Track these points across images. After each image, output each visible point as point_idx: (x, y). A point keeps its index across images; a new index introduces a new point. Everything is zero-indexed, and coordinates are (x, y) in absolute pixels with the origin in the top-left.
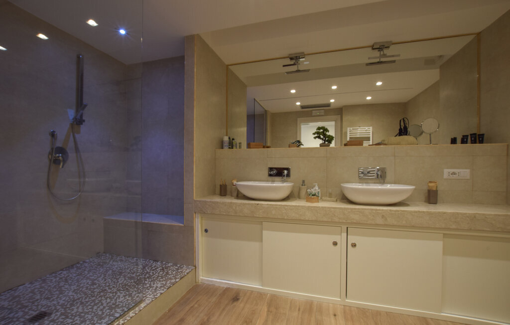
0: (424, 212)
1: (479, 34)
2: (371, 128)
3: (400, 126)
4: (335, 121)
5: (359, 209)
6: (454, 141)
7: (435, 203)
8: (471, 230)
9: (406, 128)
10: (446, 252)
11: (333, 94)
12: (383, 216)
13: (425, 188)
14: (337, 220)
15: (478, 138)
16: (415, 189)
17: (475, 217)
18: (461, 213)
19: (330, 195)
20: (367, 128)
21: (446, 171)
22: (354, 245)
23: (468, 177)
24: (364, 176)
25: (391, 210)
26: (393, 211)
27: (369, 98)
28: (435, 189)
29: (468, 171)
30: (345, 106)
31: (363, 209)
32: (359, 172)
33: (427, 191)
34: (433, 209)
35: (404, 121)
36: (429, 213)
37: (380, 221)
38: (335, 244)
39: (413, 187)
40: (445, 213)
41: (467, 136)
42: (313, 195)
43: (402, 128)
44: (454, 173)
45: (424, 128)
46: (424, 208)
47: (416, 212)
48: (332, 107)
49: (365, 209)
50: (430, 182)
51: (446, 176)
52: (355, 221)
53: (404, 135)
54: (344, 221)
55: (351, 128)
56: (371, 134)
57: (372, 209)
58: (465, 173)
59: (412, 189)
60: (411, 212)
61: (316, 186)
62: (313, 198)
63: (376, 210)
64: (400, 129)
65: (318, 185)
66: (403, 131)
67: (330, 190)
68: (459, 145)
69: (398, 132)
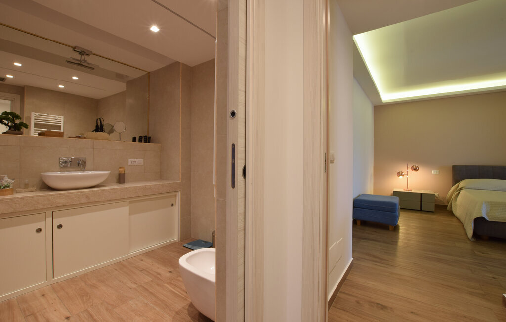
0: (117, 189)
1: (149, 73)
2: (62, 117)
3: (97, 123)
4: (12, 101)
5: (64, 194)
6: (134, 140)
7: (123, 183)
8: (144, 196)
9: (102, 126)
10: (131, 213)
11: (14, 70)
12: (87, 196)
13: (117, 173)
14: (40, 207)
15: (147, 139)
16: (110, 174)
17: (145, 187)
18: (139, 187)
19: (26, 186)
20: (57, 116)
21: (130, 160)
22: (60, 226)
23: (143, 164)
24: (66, 165)
25: (93, 191)
26: (95, 191)
27: (61, 87)
28: (123, 173)
29: (142, 160)
30: (28, 87)
31: (68, 193)
32: (60, 162)
33: (118, 175)
34: (122, 186)
35: (100, 120)
36: (120, 189)
37: (84, 200)
38: (39, 230)
39: (109, 172)
40: (130, 187)
41: (142, 137)
42: (4, 188)
43: (99, 125)
44: (134, 162)
45: (115, 128)
46: (116, 186)
47: (111, 189)
48: (6, 82)
49: (71, 193)
50: (120, 168)
51: (130, 163)
52: (61, 205)
53: (100, 132)
54: (50, 206)
55: (37, 114)
56: (62, 123)
57: (78, 192)
58: (140, 161)
59: (108, 173)
60: (108, 190)
61: (6, 177)
62: (6, 190)
63: (81, 192)
64: (97, 126)
65: (8, 176)
66: (99, 129)
67: (27, 181)
68: (137, 143)
69: (95, 128)
